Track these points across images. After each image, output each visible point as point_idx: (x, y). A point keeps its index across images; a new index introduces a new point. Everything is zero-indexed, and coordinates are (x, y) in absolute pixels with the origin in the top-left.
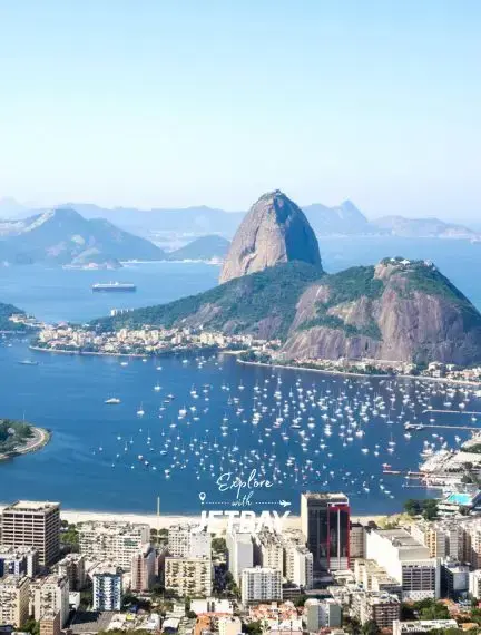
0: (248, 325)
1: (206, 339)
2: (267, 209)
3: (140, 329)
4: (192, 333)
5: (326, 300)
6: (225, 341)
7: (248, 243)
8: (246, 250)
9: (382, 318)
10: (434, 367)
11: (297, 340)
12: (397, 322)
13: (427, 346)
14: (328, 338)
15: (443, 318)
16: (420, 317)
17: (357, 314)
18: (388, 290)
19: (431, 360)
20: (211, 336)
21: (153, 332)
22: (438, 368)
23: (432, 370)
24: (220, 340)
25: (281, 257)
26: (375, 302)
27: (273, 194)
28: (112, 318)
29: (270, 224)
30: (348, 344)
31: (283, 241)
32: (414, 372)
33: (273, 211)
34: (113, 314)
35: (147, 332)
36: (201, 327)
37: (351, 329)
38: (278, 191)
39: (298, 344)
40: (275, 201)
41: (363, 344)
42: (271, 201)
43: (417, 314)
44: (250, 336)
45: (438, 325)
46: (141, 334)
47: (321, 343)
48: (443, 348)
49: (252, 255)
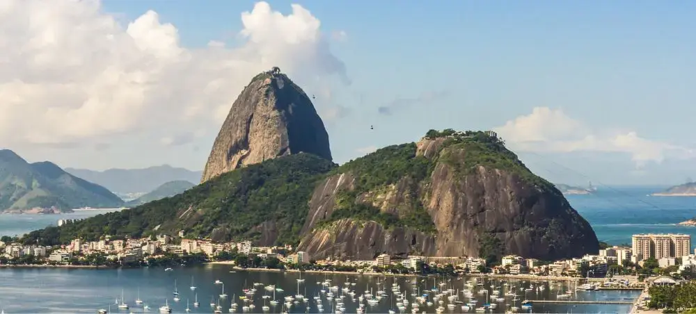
0: (245, 230)
1: (187, 246)
2: (263, 91)
3: (98, 240)
4: (169, 242)
5: (352, 187)
6: (214, 250)
7: (238, 135)
8: (236, 144)
9: (433, 204)
10: (510, 261)
11: (315, 239)
12: (455, 206)
13: (498, 235)
14: (360, 231)
15: (519, 198)
16: (487, 197)
17: (400, 200)
18: (441, 166)
19: (504, 254)
20: (195, 243)
21: (116, 243)
22: (515, 262)
23: (508, 266)
24: (208, 248)
25: (283, 151)
26: (423, 184)
27: (269, 73)
28: (59, 228)
29: (267, 109)
30: (388, 237)
31: (285, 131)
32: (483, 269)
33: (271, 94)
34: (60, 223)
35: (107, 243)
36: (181, 234)
37: (391, 219)
38: (276, 69)
39: (318, 243)
40: (274, 81)
41: (408, 236)
42: (268, 81)
43: (483, 193)
44: (248, 243)
45: (512, 207)
46: (100, 246)
47: (350, 239)
48: (521, 237)
49: (244, 152)
